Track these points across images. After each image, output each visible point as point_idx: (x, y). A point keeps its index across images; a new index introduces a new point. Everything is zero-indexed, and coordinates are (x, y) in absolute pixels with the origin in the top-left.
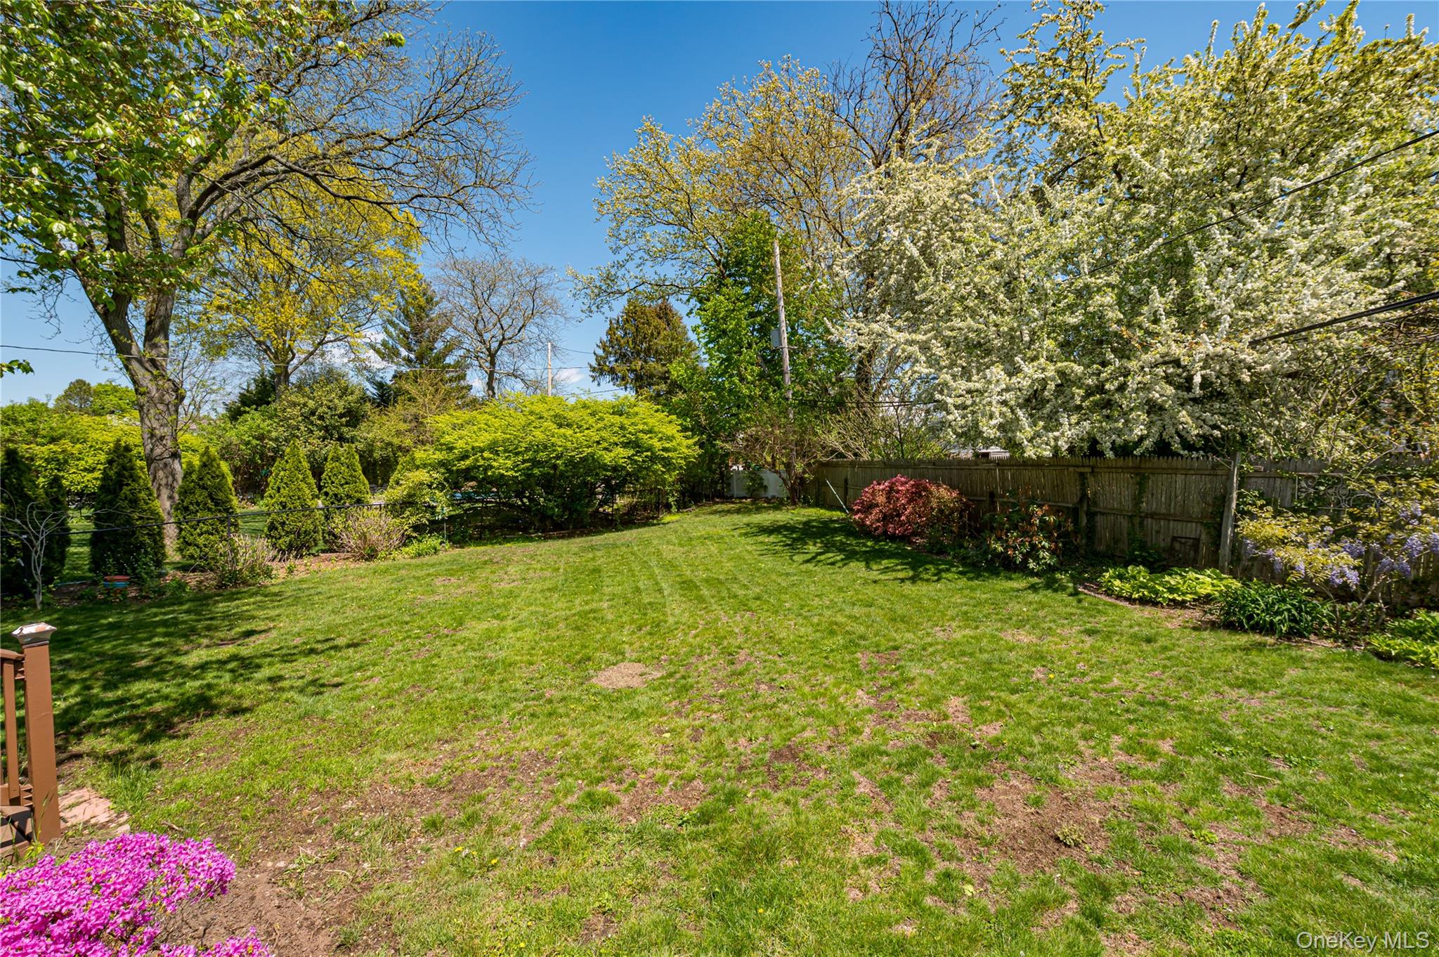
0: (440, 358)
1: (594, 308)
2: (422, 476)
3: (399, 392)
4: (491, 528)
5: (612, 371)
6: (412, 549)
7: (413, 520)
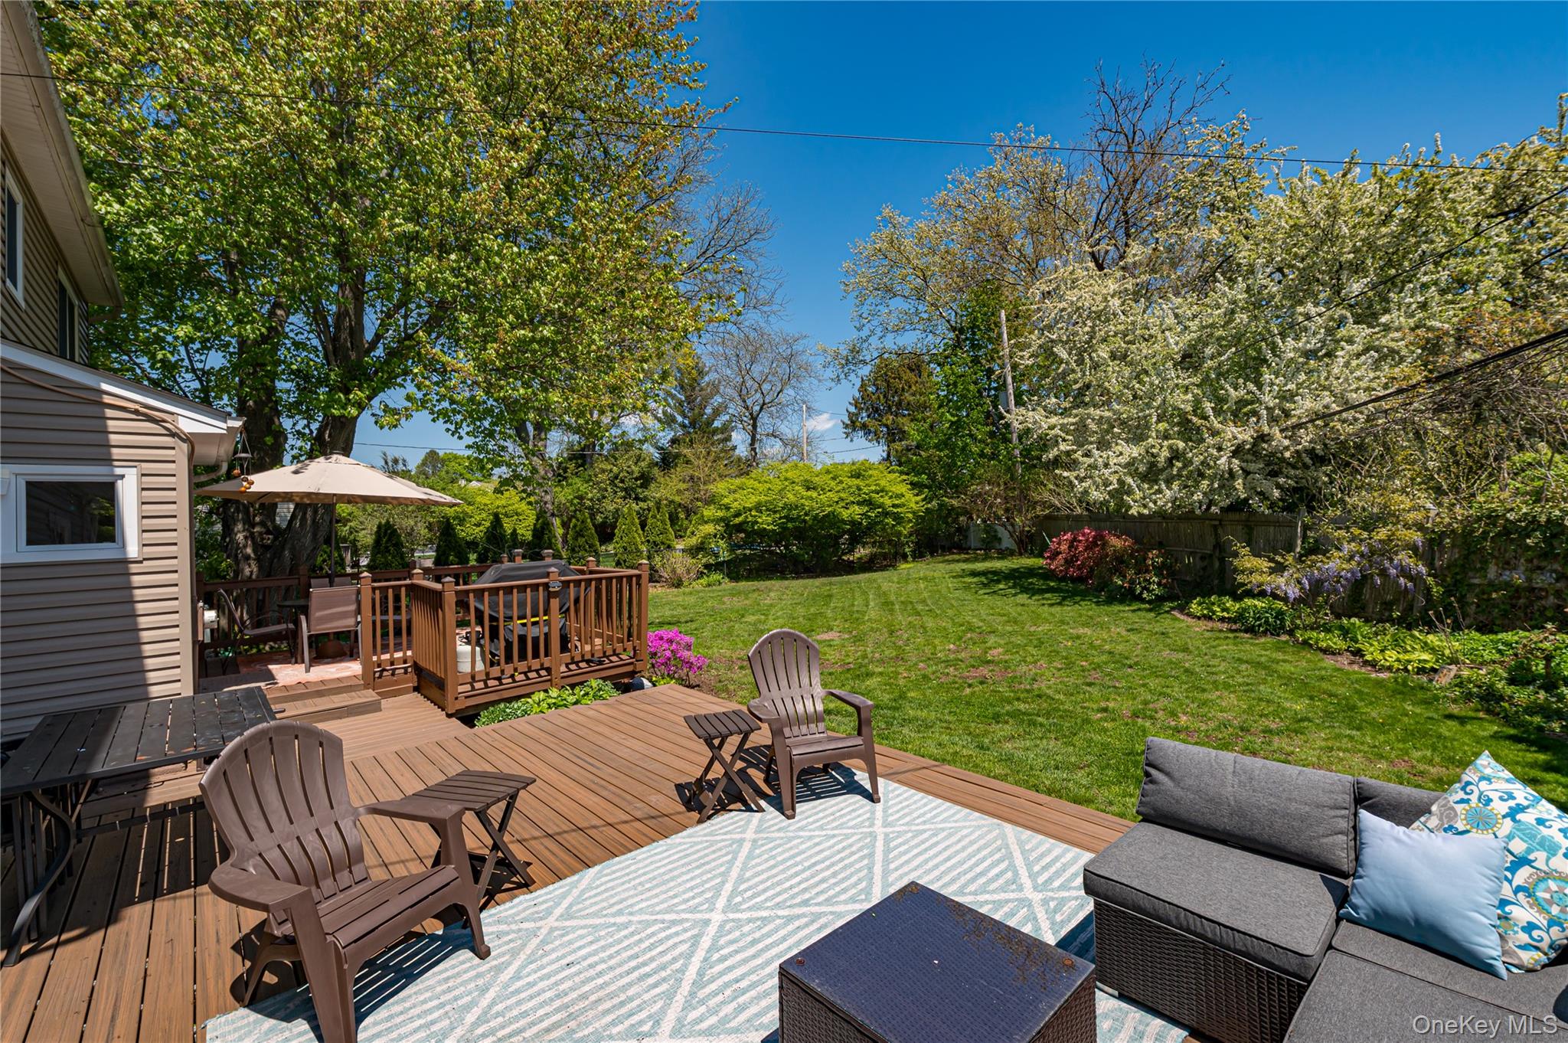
0: (709, 423)
1: (842, 376)
2: (709, 528)
3: (677, 456)
4: (758, 570)
5: (864, 426)
6: (704, 581)
7: (704, 560)
